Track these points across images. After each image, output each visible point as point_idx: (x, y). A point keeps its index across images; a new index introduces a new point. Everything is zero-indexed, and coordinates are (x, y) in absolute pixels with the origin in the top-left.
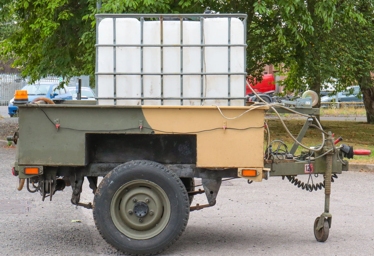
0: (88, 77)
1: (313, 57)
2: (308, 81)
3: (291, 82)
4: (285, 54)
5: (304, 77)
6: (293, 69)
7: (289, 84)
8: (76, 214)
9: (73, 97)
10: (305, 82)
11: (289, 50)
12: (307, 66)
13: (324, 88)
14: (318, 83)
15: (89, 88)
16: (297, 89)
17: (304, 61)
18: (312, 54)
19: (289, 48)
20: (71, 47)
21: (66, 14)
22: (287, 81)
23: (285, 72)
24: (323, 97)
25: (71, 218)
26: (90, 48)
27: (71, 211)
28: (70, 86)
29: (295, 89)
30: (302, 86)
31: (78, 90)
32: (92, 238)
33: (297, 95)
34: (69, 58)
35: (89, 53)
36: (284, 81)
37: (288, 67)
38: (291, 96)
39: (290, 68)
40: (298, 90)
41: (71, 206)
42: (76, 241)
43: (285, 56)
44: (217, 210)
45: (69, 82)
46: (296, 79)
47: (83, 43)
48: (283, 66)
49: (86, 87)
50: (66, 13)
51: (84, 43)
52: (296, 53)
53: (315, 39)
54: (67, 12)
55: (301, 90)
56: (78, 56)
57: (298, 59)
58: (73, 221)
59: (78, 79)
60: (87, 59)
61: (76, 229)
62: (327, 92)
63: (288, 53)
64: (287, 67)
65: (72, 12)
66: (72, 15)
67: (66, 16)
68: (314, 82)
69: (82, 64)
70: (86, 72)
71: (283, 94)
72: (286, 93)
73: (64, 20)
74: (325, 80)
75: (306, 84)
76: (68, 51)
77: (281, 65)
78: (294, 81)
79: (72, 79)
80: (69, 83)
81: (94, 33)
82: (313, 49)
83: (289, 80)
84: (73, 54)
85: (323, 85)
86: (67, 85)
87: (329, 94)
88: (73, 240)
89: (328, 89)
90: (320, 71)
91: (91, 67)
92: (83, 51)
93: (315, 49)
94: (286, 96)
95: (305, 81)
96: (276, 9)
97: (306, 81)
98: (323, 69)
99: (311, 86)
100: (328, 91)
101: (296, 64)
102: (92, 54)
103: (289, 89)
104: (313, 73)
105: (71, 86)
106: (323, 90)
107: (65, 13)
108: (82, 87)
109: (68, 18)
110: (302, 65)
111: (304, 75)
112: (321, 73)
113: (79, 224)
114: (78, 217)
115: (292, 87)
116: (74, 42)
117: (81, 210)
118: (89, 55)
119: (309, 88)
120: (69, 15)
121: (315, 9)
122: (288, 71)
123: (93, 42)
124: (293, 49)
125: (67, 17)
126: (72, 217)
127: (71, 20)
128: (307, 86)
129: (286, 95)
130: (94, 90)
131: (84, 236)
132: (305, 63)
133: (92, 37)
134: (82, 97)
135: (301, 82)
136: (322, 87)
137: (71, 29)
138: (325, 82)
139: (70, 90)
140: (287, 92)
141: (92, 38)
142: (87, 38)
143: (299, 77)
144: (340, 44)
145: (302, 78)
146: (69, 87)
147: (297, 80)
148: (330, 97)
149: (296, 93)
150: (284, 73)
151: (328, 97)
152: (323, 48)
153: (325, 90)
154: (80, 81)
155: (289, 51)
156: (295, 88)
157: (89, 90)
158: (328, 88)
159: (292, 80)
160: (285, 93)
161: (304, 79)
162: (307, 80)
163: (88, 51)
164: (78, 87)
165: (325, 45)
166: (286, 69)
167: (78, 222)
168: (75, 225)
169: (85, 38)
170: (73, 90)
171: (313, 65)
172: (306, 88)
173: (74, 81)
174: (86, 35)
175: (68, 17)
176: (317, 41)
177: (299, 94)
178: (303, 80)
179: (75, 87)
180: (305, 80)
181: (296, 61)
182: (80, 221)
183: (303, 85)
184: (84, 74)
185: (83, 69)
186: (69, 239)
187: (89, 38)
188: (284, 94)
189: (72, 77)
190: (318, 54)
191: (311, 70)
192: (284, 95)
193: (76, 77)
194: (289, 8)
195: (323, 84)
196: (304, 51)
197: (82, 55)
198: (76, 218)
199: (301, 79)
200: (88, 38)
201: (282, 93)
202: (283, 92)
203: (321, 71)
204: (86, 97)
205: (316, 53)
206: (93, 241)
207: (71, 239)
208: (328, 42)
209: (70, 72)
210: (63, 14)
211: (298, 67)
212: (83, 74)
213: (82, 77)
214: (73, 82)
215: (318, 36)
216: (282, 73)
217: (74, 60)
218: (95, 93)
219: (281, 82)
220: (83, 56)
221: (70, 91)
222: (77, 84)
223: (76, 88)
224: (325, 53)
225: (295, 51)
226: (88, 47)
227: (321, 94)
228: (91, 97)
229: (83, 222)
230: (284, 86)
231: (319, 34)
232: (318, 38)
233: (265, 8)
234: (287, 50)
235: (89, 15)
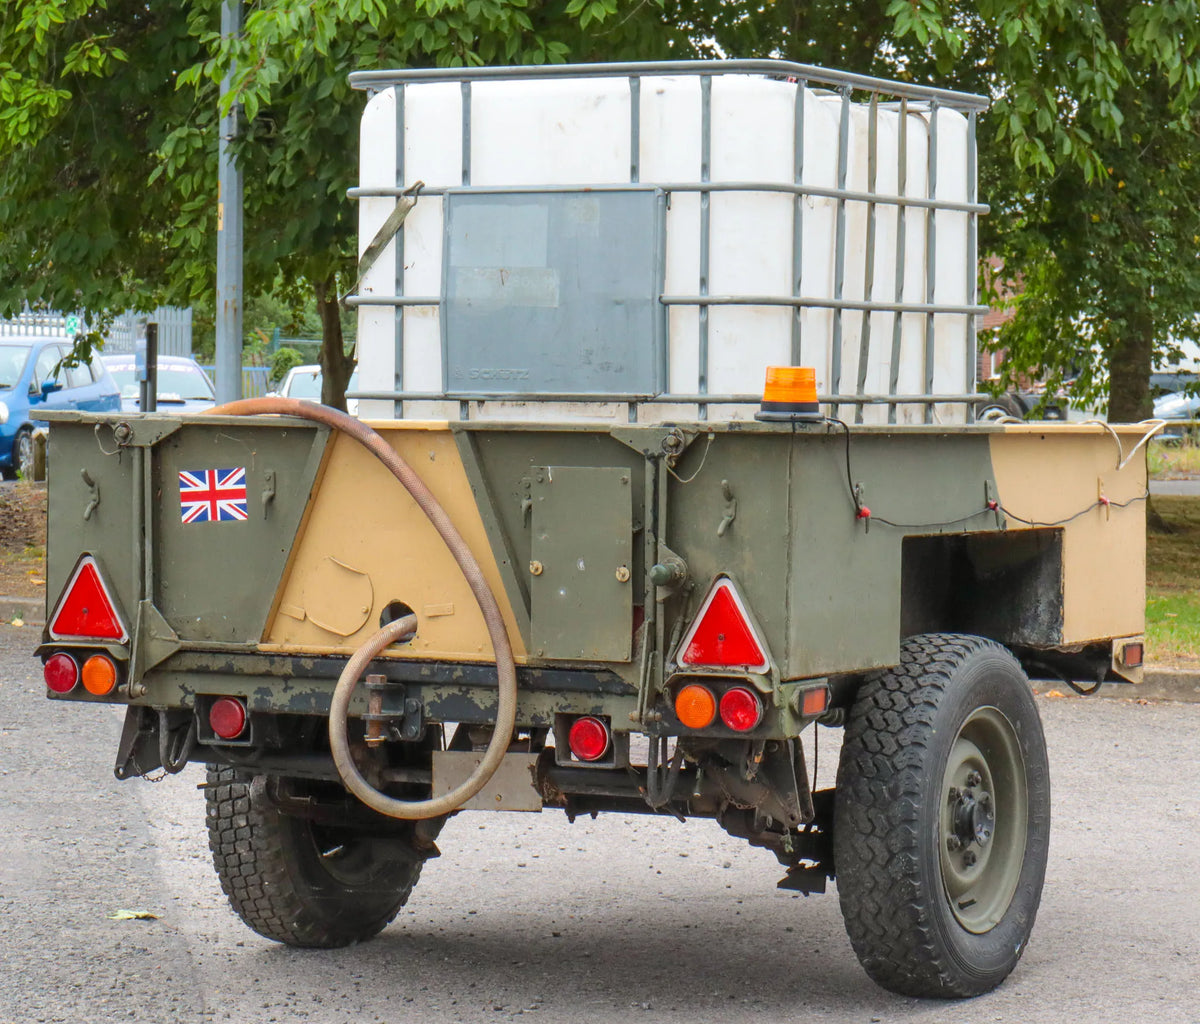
0: (187, 313)
1: (1119, 232)
2: (1101, 332)
3: (1030, 337)
4: (1005, 221)
5: (1082, 316)
6: (1039, 283)
7: (1020, 344)
8: (136, 885)
9: (122, 396)
10: (1089, 338)
11: (1023, 202)
12: (1092, 268)
13: (1165, 361)
14: (1142, 339)
15: (192, 361)
16: (1058, 366)
17: (1081, 249)
18: (1118, 221)
19: (1022, 192)
20: (116, 190)
21: (96, 53)
22: (1013, 331)
23: (1004, 293)
24: (1164, 398)
25: (116, 901)
26: (194, 195)
27: (112, 872)
28: (113, 354)
29: (1050, 366)
30: (1077, 352)
31: (143, 368)
32: (204, 985)
33: (1055, 390)
34: (108, 237)
35: (193, 216)
36: (1000, 333)
37: (1019, 274)
38: (1032, 393)
39: (1023, 279)
40: (1060, 367)
41: (113, 850)
42: (135, 999)
43: (1003, 229)
44: (722, 869)
45: (106, 335)
46: (1053, 324)
47: (165, 172)
48: (996, 270)
49: (177, 355)
50: (97, 48)
51: (171, 174)
52: (1050, 215)
53: (1128, 158)
54: (99, 43)
55: (1070, 371)
56: (146, 227)
57: (1059, 241)
58: (123, 914)
59: (144, 321)
60: (186, 241)
61: (134, 948)
62: (1182, 377)
63: (1016, 215)
64: (1011, 275)
65: (120, 42)
66: (119, 54)
67: (97, 60)
68: (1126, 335)
69: (162, 260)
70: (176, 294)
71: (996, 384)
72: (1011, 382)
73: (90, 76)
74: (1171, 328)
75: (1093, 342)
76: (102, 203)
77: (987, 265)
78: (1044, 330)
79: (118, 322)
80: (106, 341)
81: (214, 132)
82: (1121, 202)
83: (1026, 328)
84: (125, 217)
85: (1164, 350)
86: (99, 348)
87: (1188, 385)
88: (125, 993)
89: (1184, 365)
90: (1149, 290)
91: (201, 272)
92: (165, 204)
93: (1129, 196)
94: (1007, 395)
95: (1087, 332)
96: (967, 30)
97: (1091, 330)
98: (1160, 282)
99: (1113, 351)
100: (1187, 373)
101: (1052, 262)
102: (204, 220)
103: (1021, 367)
104: (1122, 299)
105: (117, 350)
106: (1163, 370)
107: (92, 48)
108: (160, 358)
109: (102, 70)
110: (1074, 266)
111: (1082, 307)
112: (1154, 300)
113: (146, 926)
114: (143, 898)
115: (1035, 355)
116: (126, 171)
117: (156, 871)
118: (194, 222)
119: (1106, 361)
120: (110, 55)
121: (1130, 32)
122: (1015, 290)
123: (209, 169)
124: (1039, 199)
125: (100, 63)
126: (119, 897)
127: (114, 75)
128: (1095, 353)
129: (1011, 388)
130: (211, 368)
131: (169, 979)
132: (1088, 257)
133: (204, 147)
134: (160, 396)
135: (1071, 334)
136: (1159, 356)
137: (119, 113)
138: (1171, 337)
139: (111, 369)
140: (1013, 378)
141: (202, 152)
142: (181, 155)
143: (1062, 316)
145: (1076, 318)
146: (104, 358)
147: (1057, 326)
148: (1192, 396)
149: (1049, 383)
150: (1001, 298)
151: (1185, 396)
152: (1161, 193)
153: (1173, 369)
154: (152, 333)
155: (1022, 204)
156: (1049, 359)
157: (190, 369)
158: (1182, 361)
159: (1035, 329)
160: (1007, 381)
161: (1085, 325)
162: (1096, 327)
163: (187, 206)
164: (144, 354)
165: (1173, 183)
166: (1010, 282)
167: (146, 918)
168: (130, 932)
169: (175, 155)
170: (121, 367)
171: (1121, 265)
172: (1093, 361)
173: (126, 330)
174: (180, 140)
175: (104, 64)
176: (1138, 163)
177: (1065, 387)
178: (1080, 328)
179: (133, 357)
180: (1088, 328)
181: (1053, 248)
182: (151, 914)
183: (1082, 349)
184: (171, 303)
185: (166, 283)
186: (106, 990)
187: (191, 152)
188: (1002, 386)
189: (121, 316)
190: (1143, 219)
191: (1114, 285)
192: (1001, 392)
193: (140, 315)
194: (1017, 26)
195: (1163, 345)
196: (1084, 209)
197: (162, 224)
198: (136, 904)
199: (1073, 322)
200: (187, 152)
201: (992, 382)
202: (998, 377)
203: (1155, 289)
204: (176, 397)
205: (1133, 213)
206: (206, 999)
207: (114, 991)
208: (1184, 169)
209: (117, 296)
210: (84, 52)
211: (1059, 271)
212: (167, 300)
213: (162, 316)
214: (125, 336)
215: (1142, 145)
216: (994, 299)
217: (129, 244)
218: (214, 382)
219: (987, 334)
220: (166, 228)
221: (112, 373)
222: (142, 343)
223: (138, 363)
224: (1171, 214)
225: (1048, 206)
226: (186, 188)
227: (1157, 386)
228: (196, 399)
229: (165, 921)
230: (1002, 351)
231: (1146, 135)
232: (1143, 153)
233: (937, 22)
234: (1013, 204)
235: (201, 65)
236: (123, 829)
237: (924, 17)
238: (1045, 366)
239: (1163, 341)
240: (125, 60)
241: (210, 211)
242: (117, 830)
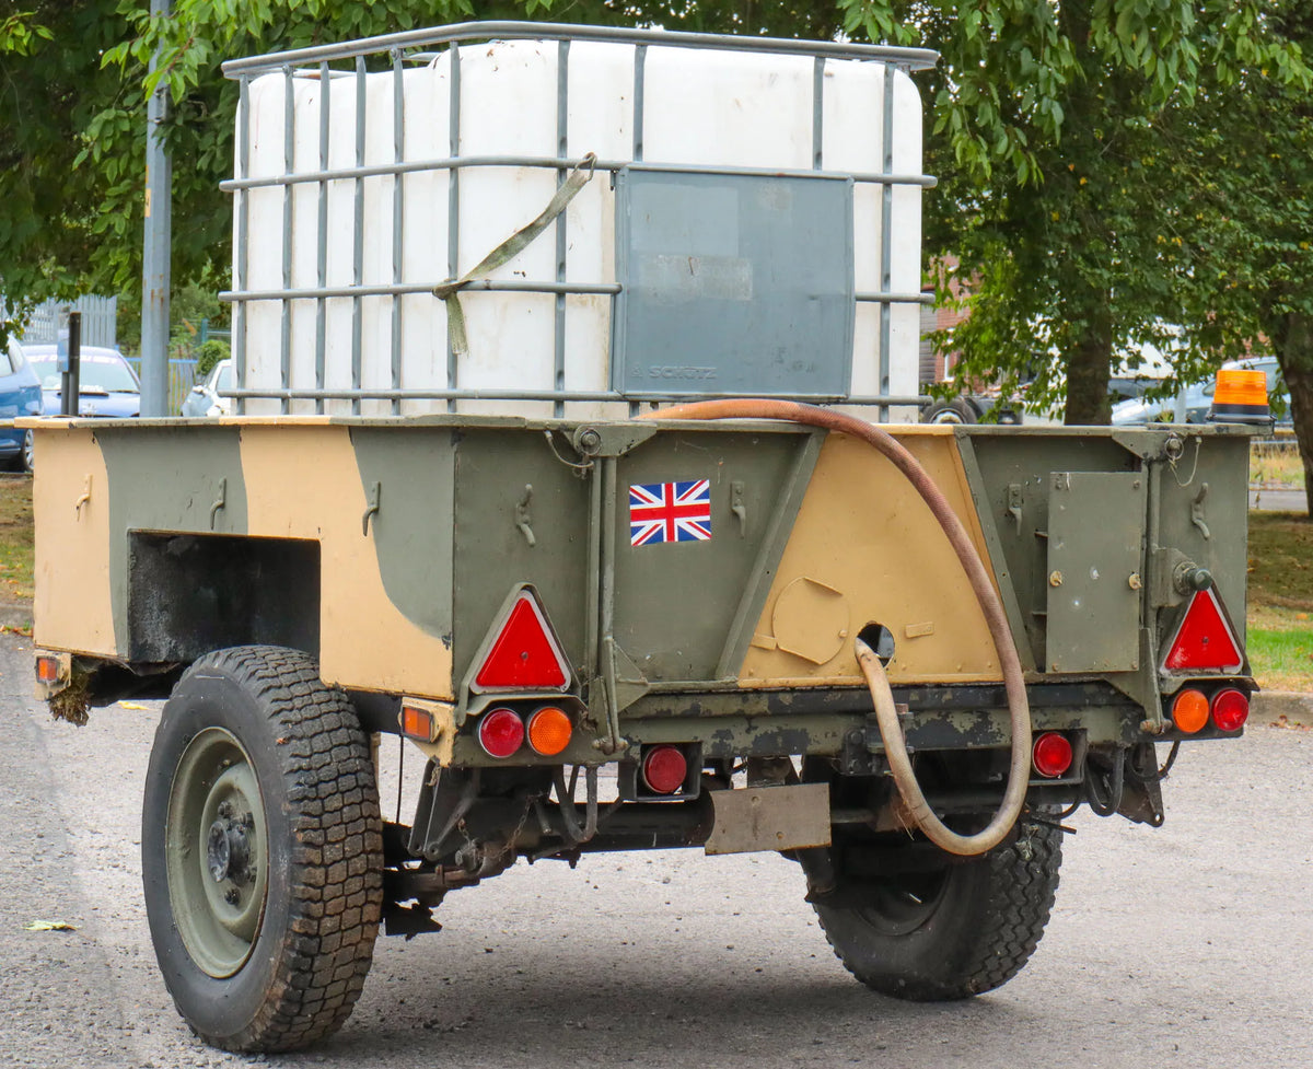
0: (112, 302)
1: (1080, 231)
2: (1059, 334)
3: (985, 338)
4: (960, 217)
5: (1039, 318)
6: (995, 283)
7: (976, 346)
8: (53, 895)
9: (43, 388)
10: (1046, 340)
11: (980, 199)
12: (1051, 268)
13: (1124, 365)
14: (1101, 341)
15: (117, 353)
16: (1013, 369)
17: (1042, 248)
18: (1078, 220)
19: (979, 190)
20: (39, 173)
21: (21, 31)
22: (968, 333)
23: (961, 292)
24: (1123, 404)
25: (32, 912)
26: (120, 179)
27: (28, 881)
28: (34, 344)
29: (1005, 369)
30: (1034, 355)
31: (65, 359)
32: (123, 999)
33: (1010, 394)
34: (32, 223)
35: (117, 201)
36: (954, 334)
37: (975, 274)
38: (986, 397)
39: (981, 278)
40: (1016, 370)
41: (30, 859)
42: (51, 1013)
43: (959, 226)
44: (660, 884)
45: (26, 323)
46: (1009, 325)
47: (90, 155)
48: (951, 270)
49: (100, 345)
50: (21, 26)
51: (97, 157)
52: (1009, 212)
53: (1089, 154)
54: (22, 20)
55: (1026, 374)
56: (69, 213)
57: (1017, 240)
58: (39, 925)
59: (67, 310)
60: (110, 228)
61: (50, 960)
62: (1140, 382)
63: (972, 212)
64: (967, 274)
65: (45, 20)
66: (44, 32)
67: (21, 38)
68: (1085, 338)
69: (86, 247)
70: (101, 282)
71: (950, 387)
72: (964, 385)
73: (14, 54)
74: (1132, 331)
75: (1050, 345)
76: (24, 186)
77: (942, 264)
78: (999, 332)
79: (39, 311)
80: (26, 330)
81: (142, 114)
82: (1081, 199)
83: (980, 330)
84: (47, 201)
85: (1123, 354)
86: (18, 337)
87: (1147, 391)
88: (41, 1006)
89: (1144, 370)
90: (1109, 292)
91: (125, 260)
92: (88, 188)
93: (1091, 194)
94: (961, 398)
95: (1045, 334)
96: (925, 20)
97: (1049, 333)
98: (1121, 283)
99: (1070, 355)
100: (1146, 379)
101: (1009, 262)
102: (129, 206)
103: (976, 370)
104: (1081, 301)
105: (38, 340)
106: (1121, 375)
107: (16, 26)
108: (83, 349)
109: (27, 49)
110: (1032, 265)
111: (1040, 309)
112: (1113, 303)
113: (63, 938)
114: (60, 909)
115: (990, 357)
116: (49, 153)
117: (74, 880)
118: (118, 208)
119: (1063, 364)
120: (35, 33)
121: (1093, 23)
122: (972, 290)
123: (136, 154)
124: (997, 194)
125: (25, 41)
126: (35, 907)
127: (37, 55)
128: (1052, 356)
129: (965, 391)
130: (136, 359)
131: (87, 993)
132: (1048, 257)
133: (132, 130)
134: (83, 388)
135: (1028, 336)
136: (1117, 361)
137: (45, 95)
138: (1130, 340)
139: (32, 359)
140: (966, 381)
141: (129, 136)
142: (108, 138)
143: (1019, 317)
144: (1198, 176)
145: (1033, 320)
146: (25, 348)
147: (1013, 328)
148: (1151, 402)
149: (1004, 387)
150: (956, 298)
151: (1144, 401)
152: (1124, 191)
153: (1132, 373)
154: (75, 323)
155: (979, 202)
156: (1004, 362)
157: (114, 361)
158: (1141, 366)
159: (990, 331)
160: (961, 384)
161: (1042, 326)
162: (1053, 330)
163: (112, 191)
164: (67, 345)
165: (1136, 181)
166: (965, 281)
167: (63, 929)
168: (46, 944)
169: (101, 139)
170: (43, 358)
171: (1081, 265)
172: (1050, 365)
173: (47, 318)
174: (107, 122)
175: (29, 42)
176: (1101, 159)
177: (1020, 391)
178: (1037, 330)
179: (54, 347)
180: (1045, 330)
181: (1010, 247)
182: (68, 925)
183: (1039, 351)
184: (95, 291)
185: (90, 271)
186: (21, 1003)
187: (118, 136)
188: (956, 389)
189: (42, 305)
190: (1104, 218)
191: (1073, 286)
192: (954, 395)
193: (63, 304)
194: (977, 19)
195: (1123, 348)
196: (1044, 206)
197: (86, 209)
198: (53, 915)
199: (1030, 323)
200: (114, 135)
201: (946, 385)
202: (951, 380)
203: (1116, 290)
204: (100, 390)
205: (1095, 211)
206: (125, 1013)
207: (29, 1004)
208: (1148, 166)
209: (39, 284)
210: (7, 29)
211: (1017, 271)
212: (90, 289)
213: (86, 305)
214: (45, 325)
215: (1105, 141)
216: (948, 299)
217: (52, 231)
218: (139, 375)
219: (941, 335)
220: (90, 213)
221: (33, 363)
222: (65, 333)
223: (60, 353)
224: (1131, 213)
225: (1005, 204)
226: (112, 173)
227: (1115, 391)
228: (120, 392)
229: (83, 933)
230: (955, 354)
231: (1109, 131)
232: (1106, 149)
233: (889, 17)
234: (970, 200)
235: (128, 43)
236: (41, 837)
237: (876, 12)
238: (1000, 369)
239: (1122, 345)
240: (51, 38)
241: (136, 197)
242: (35, 837)
